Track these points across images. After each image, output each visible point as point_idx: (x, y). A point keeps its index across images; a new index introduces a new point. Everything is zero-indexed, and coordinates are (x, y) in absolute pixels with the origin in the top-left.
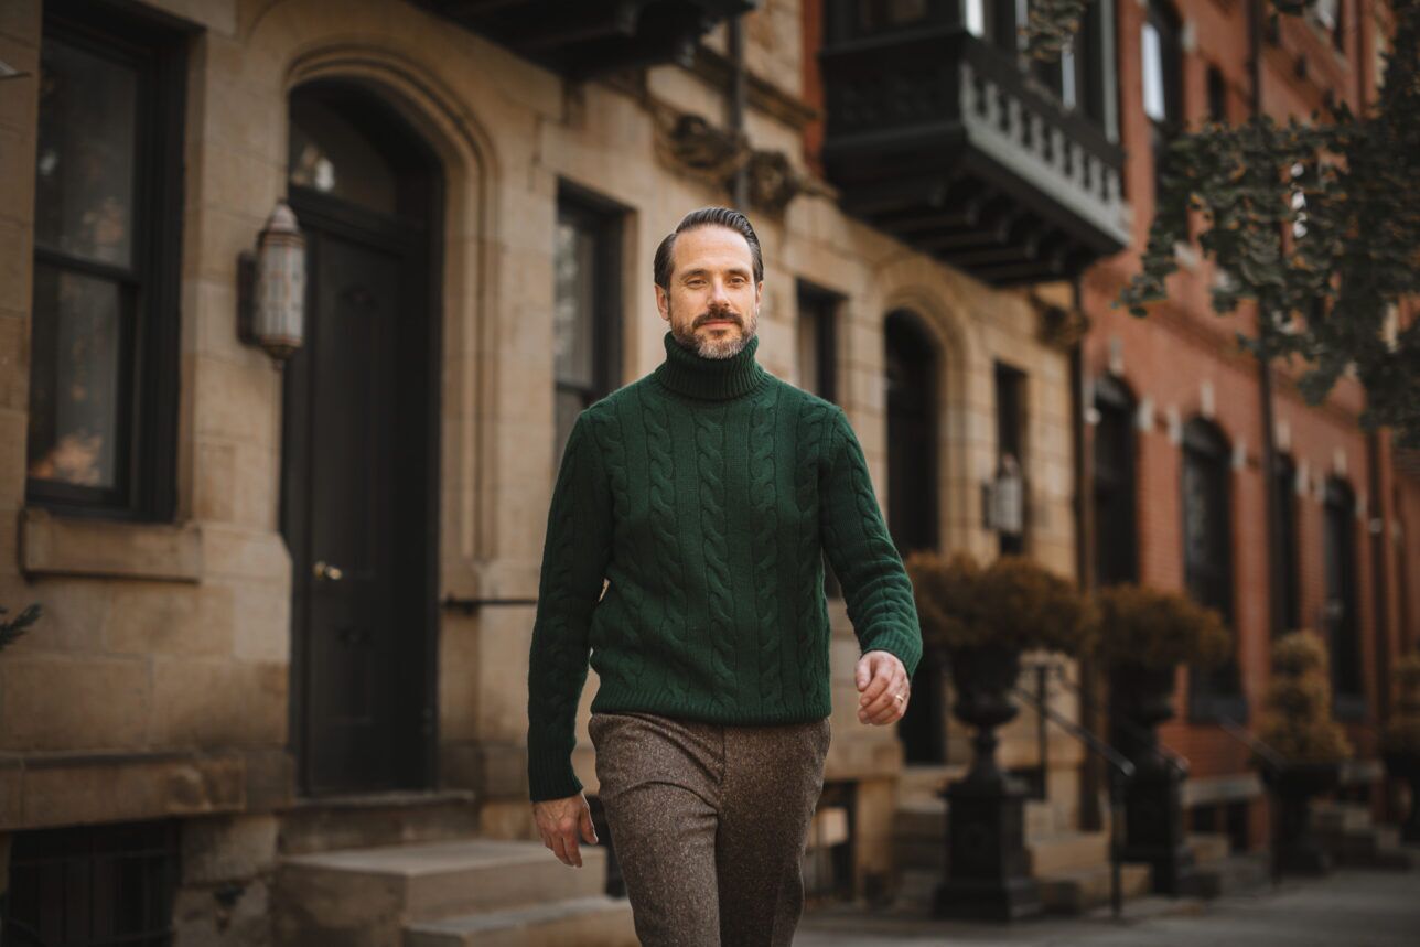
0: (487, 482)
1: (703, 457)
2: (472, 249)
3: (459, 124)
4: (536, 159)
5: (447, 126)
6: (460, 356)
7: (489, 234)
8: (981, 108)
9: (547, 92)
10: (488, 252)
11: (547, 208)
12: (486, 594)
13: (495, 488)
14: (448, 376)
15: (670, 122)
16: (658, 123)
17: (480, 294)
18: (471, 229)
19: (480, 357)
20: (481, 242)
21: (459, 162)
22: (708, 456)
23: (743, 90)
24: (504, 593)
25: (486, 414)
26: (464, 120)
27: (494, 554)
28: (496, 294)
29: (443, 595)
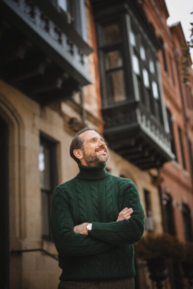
0: (23, 215)
1: (93, 198)
2: (16, 149)
3: (12, 113)
4: (34, 125)
5: (9, 113)
6: (14, 179)
7: (22, 144)
8: (142, 120)
9: (36, 108)
10: (21, 149)
11: (37, 139)
12: (23, 248)
13: (25, 217)
14: (10, 185)
15: (68, 120)
16: (64, 120)
17: (19, 161)
18: (16, 142)
19: (20, 179)
20: (19, 147)
21: (12, 124)
22: (95, 198)
23: (85, 115)
24: (29, 248)
25: (22, 195)
26: (14, 112)
27: (25, 236)
28: (24, 161)
29: (10, 250)
